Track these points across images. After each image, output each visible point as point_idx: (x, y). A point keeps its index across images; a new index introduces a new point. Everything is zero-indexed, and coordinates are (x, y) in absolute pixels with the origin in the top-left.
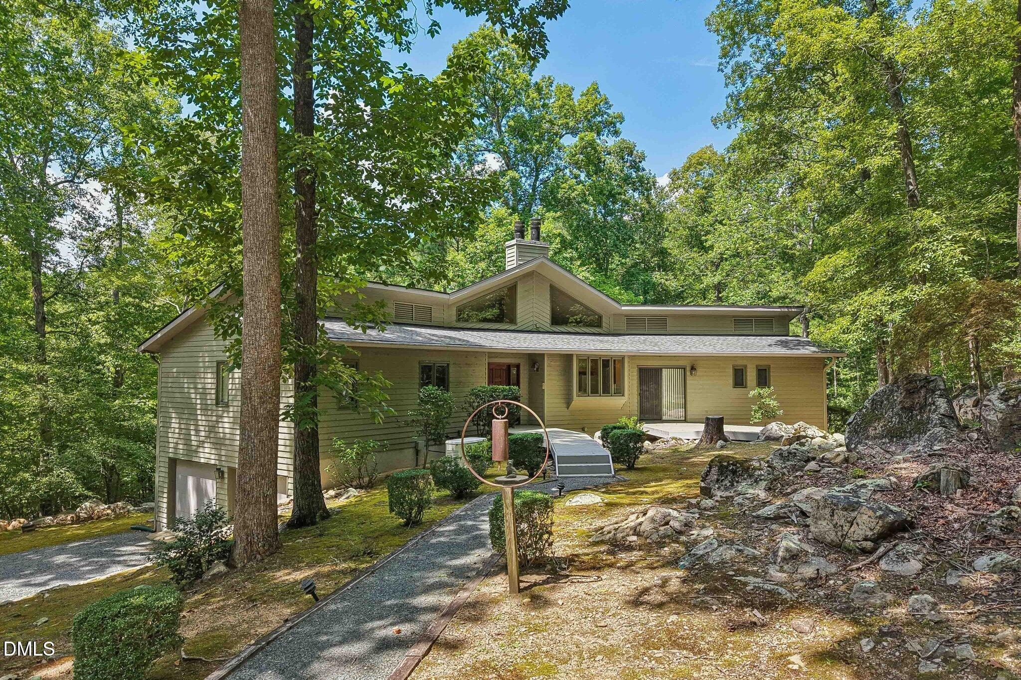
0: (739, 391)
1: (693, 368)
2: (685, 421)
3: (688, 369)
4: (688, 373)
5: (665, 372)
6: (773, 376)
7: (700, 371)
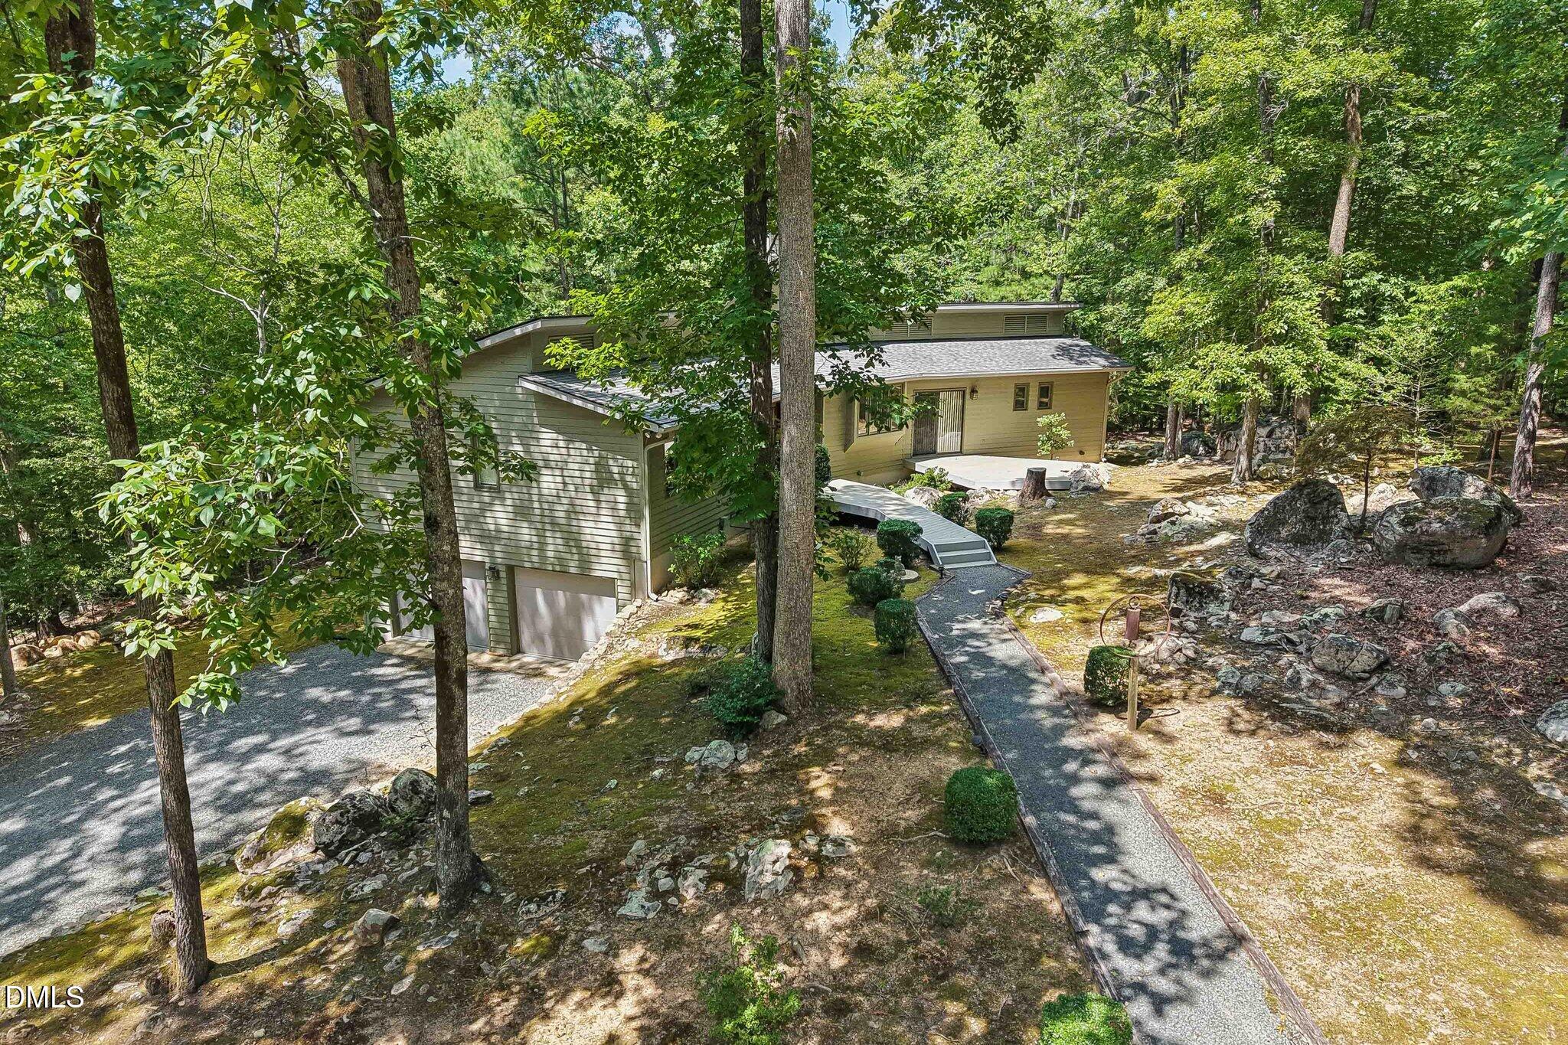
0: (1021, 413)
1: (973, 391)
2: (960, 453)
3: (968, 391)
4: (968, 396)
5: (942, 396)
6: (1057, 397)
7: (980, 394)
